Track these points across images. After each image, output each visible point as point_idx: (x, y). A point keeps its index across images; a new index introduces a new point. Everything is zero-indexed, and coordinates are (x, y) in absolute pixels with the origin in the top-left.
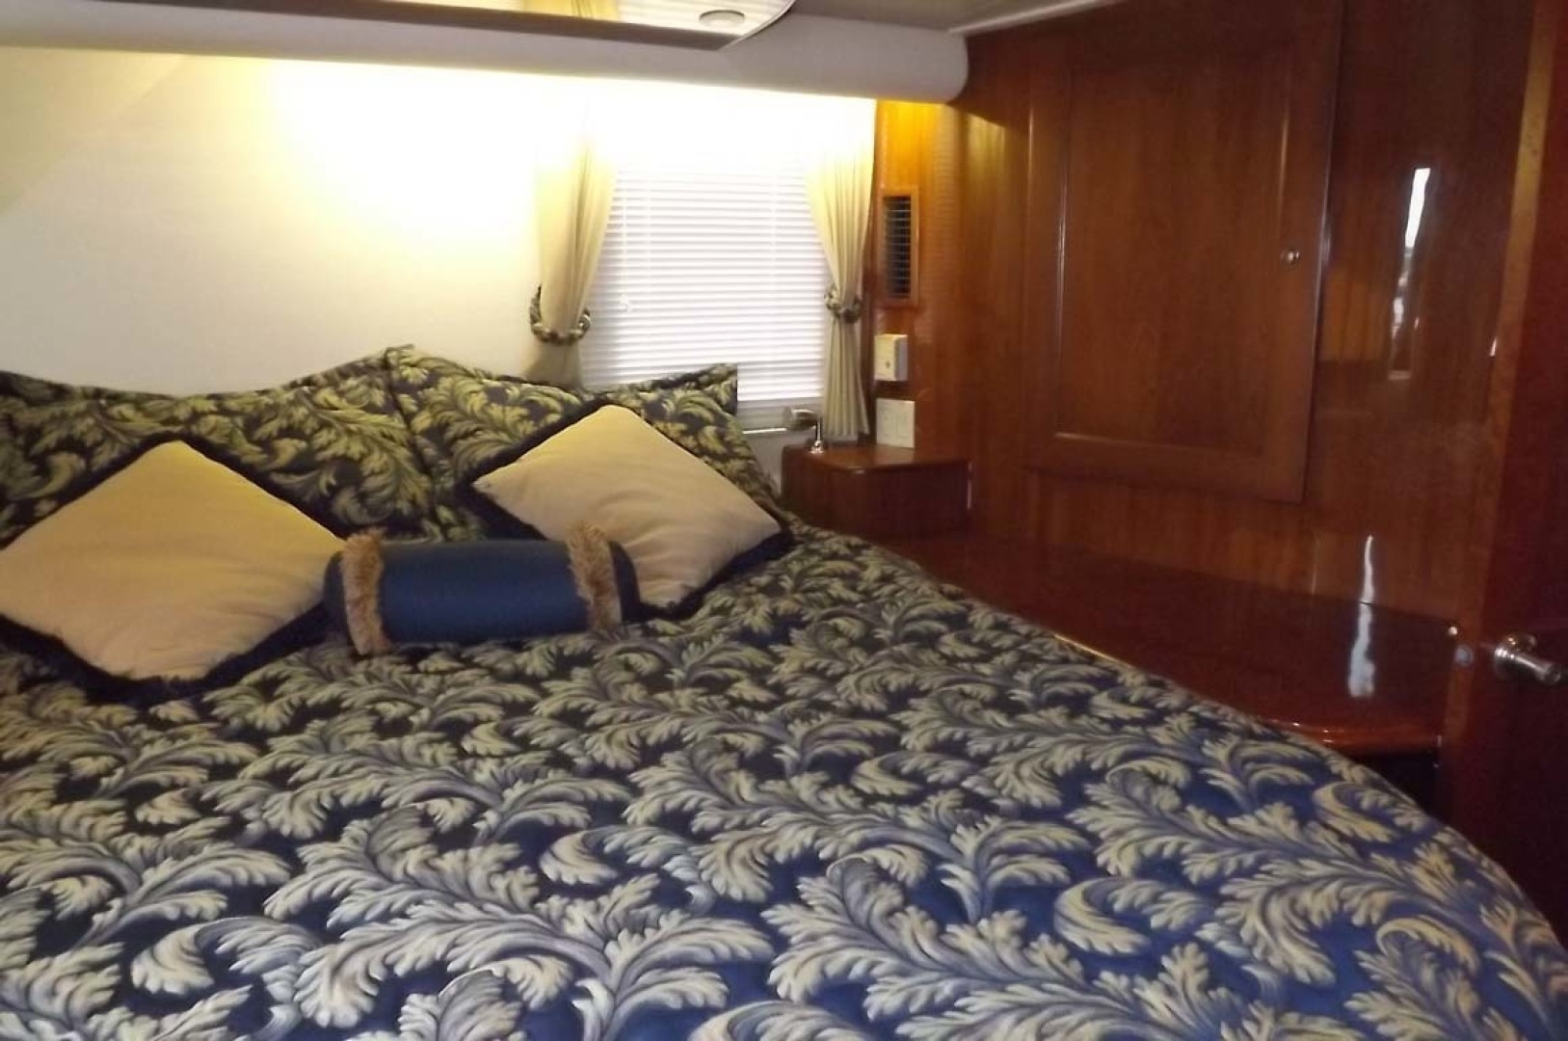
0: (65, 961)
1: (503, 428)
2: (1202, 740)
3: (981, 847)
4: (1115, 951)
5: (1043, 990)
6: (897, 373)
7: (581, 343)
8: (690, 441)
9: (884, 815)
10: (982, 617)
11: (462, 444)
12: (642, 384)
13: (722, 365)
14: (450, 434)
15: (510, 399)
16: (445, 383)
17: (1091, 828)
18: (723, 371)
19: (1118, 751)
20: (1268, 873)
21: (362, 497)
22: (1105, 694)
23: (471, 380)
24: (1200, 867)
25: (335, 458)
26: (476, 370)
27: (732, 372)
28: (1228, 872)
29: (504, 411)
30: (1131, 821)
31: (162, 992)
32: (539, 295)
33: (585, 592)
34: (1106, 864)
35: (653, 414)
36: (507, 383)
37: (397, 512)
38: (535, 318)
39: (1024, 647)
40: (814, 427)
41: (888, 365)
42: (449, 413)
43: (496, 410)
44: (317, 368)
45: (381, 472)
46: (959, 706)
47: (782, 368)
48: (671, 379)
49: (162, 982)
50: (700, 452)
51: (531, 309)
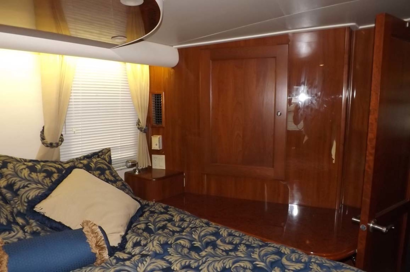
1: (37, 182)
6: (159, 147)
8: (102, 177)
10: (224, 232)
11: (23, 191)
12: (80, 157)
13: (106, 149)
14: (16, 187)
15: (38, 170)
16: (10, 166)
18: (106, 151)
23: (19, 164)
26: (20, 159)
27: (109, 150)
29: (37, 175)
32: (43, 130)
35: (88, 168)
36: (35, 163)
38: (43, 138)
41: (156, 145)
42: (15, 178)
43: (34, 175)
47: (123, 148)
48: (90, 155)
50: (107, 181)
51: (41, 135)
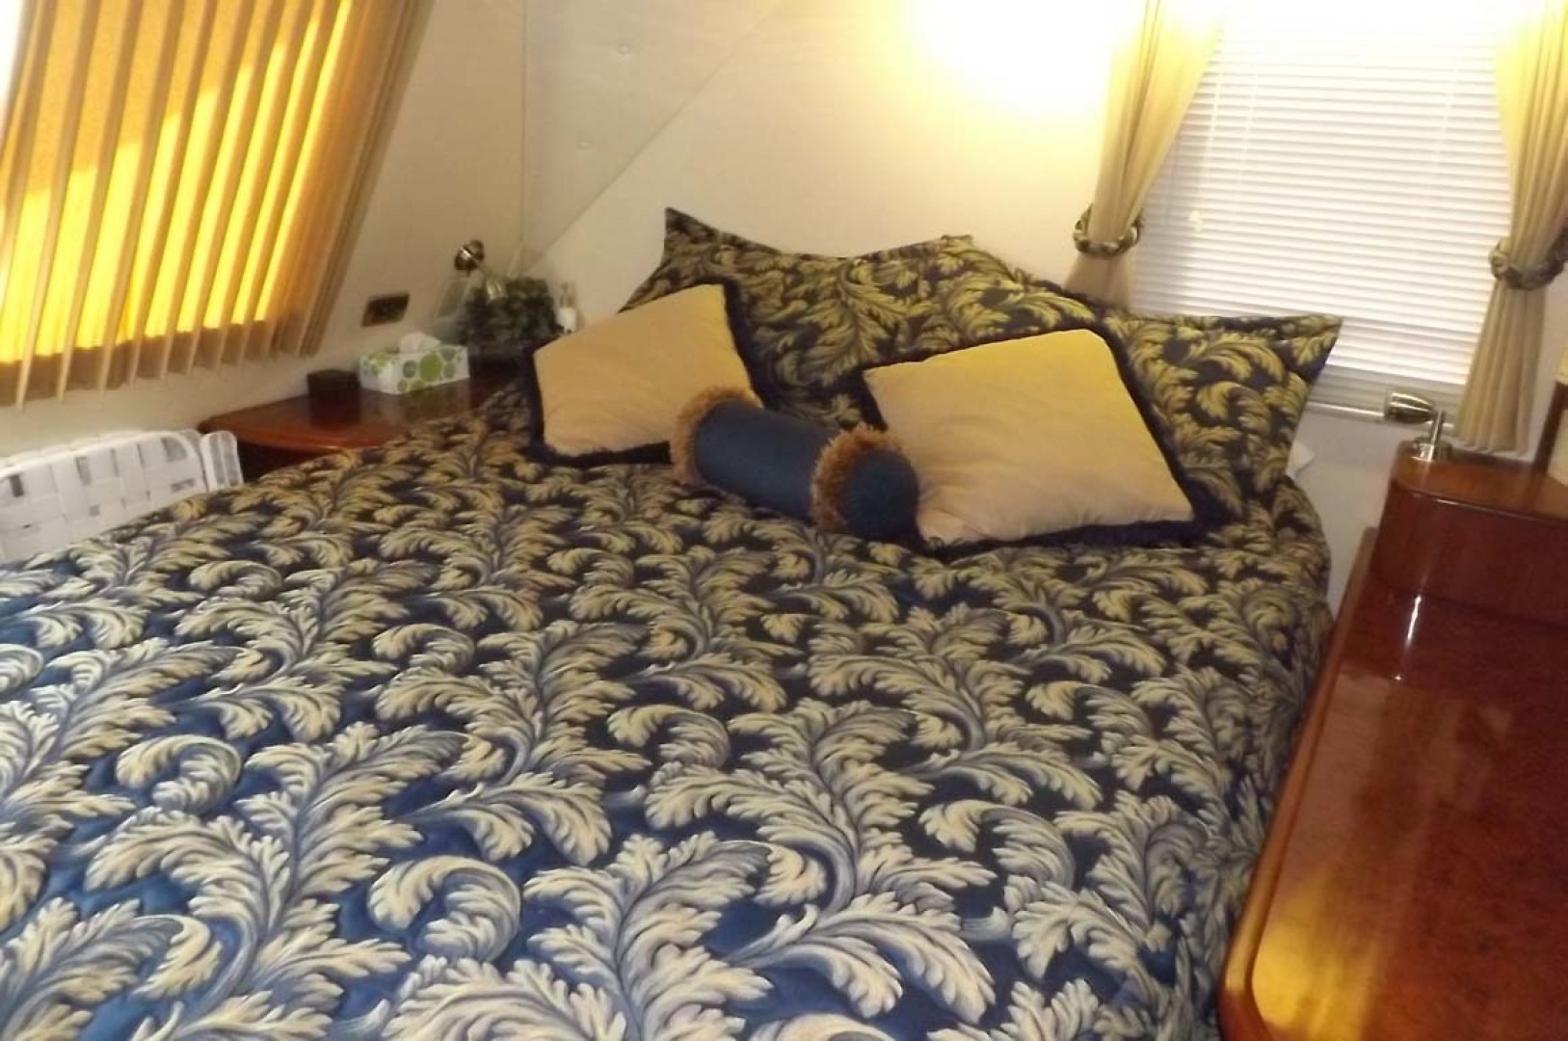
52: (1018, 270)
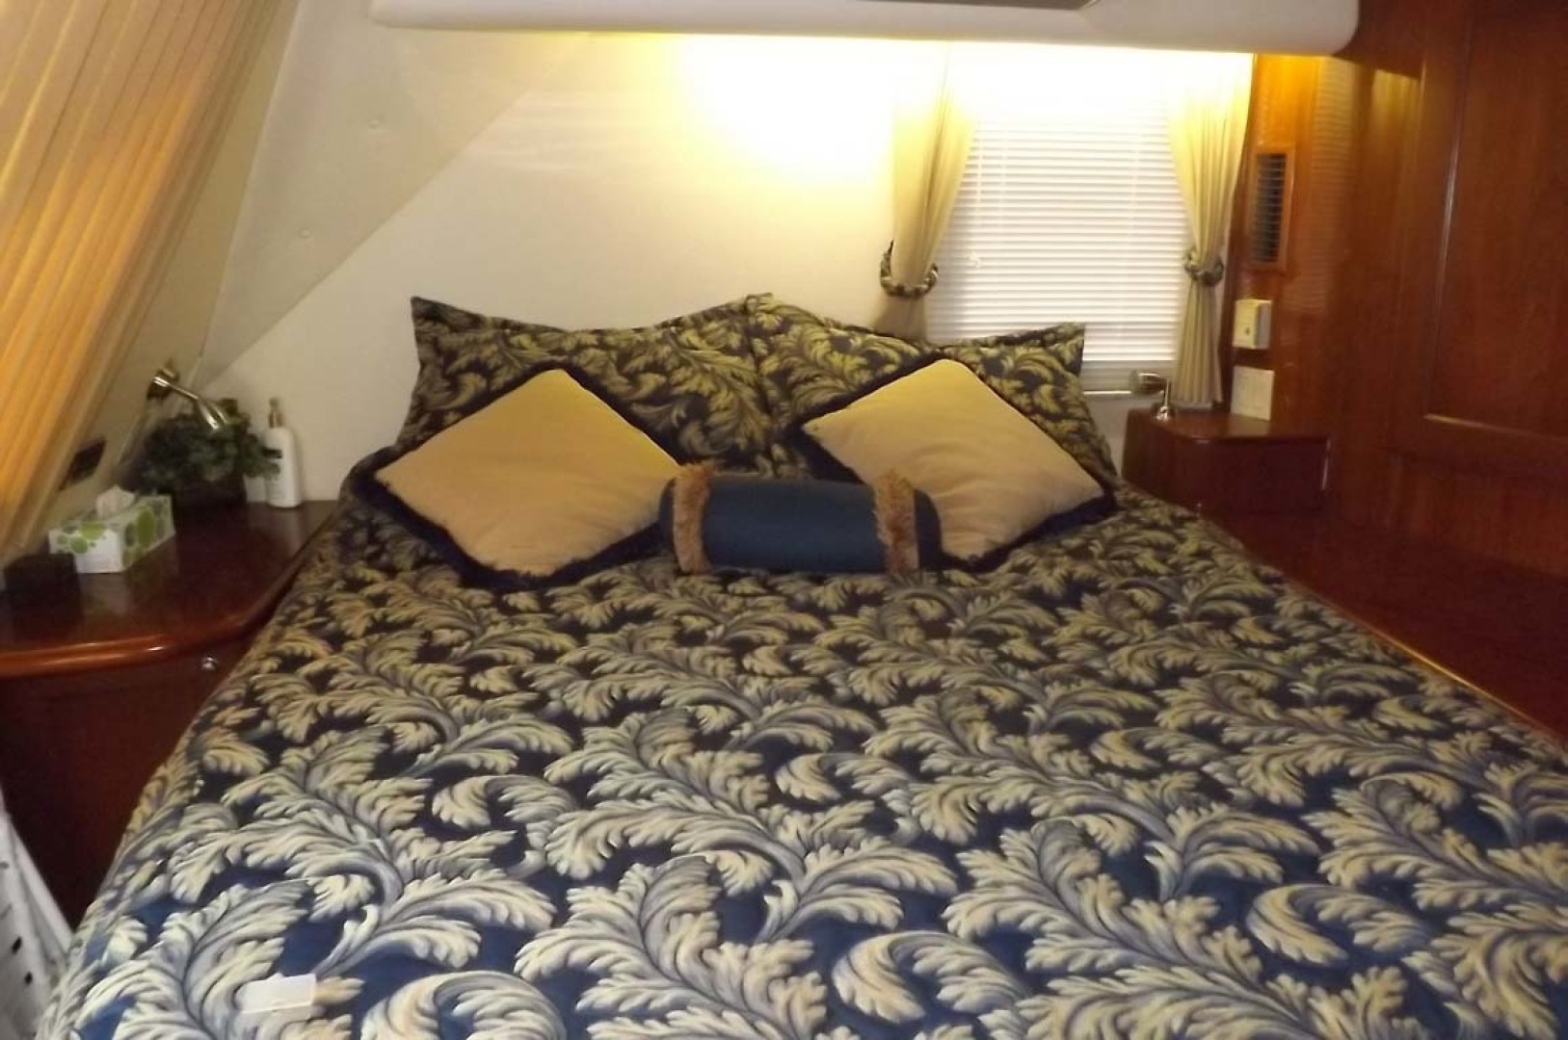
0: (389, 785)
1: (842, 376)
2: (1489, 762)
3: (1196, 831)
4: (1304, 959)
5: (1207, 978)
6: (1257, 341)
7: (928, 297)
8: (1023, 400)
9: (1109, 786)
10: (1290, 604)
11: (803, 388)
12: (986, 339)
13: (1070, 324)
14: (792, 378)
15: (852, 348)
16: (796, 329)
17: (1326, 833)
18: (1070, 331)
19: (1386, 759)
20: (1513, 914)
21: (706, 430)
22: (1396, 701)
23: (818, 328)
24: (1432, 893)
25: (688, 393)
27: (1079, 331)
28: (1464, 904)
29: (843, 360)
30: (1372, 834)
31: (451, 823)
32: (890, 250)
33: (886, 537)
34: (1328, 871)
35: (989, 370)
36: (853, 332)
37: (735, 447)
38: (885, 272)
39: (1325, 641)
40: (1162, 392)
41: (1248, 332)
42: (794, 359)
43: (836, 358)
44: (686, 310)
45: (726, 409)
46: (1229, 691)
47: (1132, 330)
48: (1016, 336)
49: (452, 815)
50: (1030, 412)
51: (882, 263)
52: (827, 319)
